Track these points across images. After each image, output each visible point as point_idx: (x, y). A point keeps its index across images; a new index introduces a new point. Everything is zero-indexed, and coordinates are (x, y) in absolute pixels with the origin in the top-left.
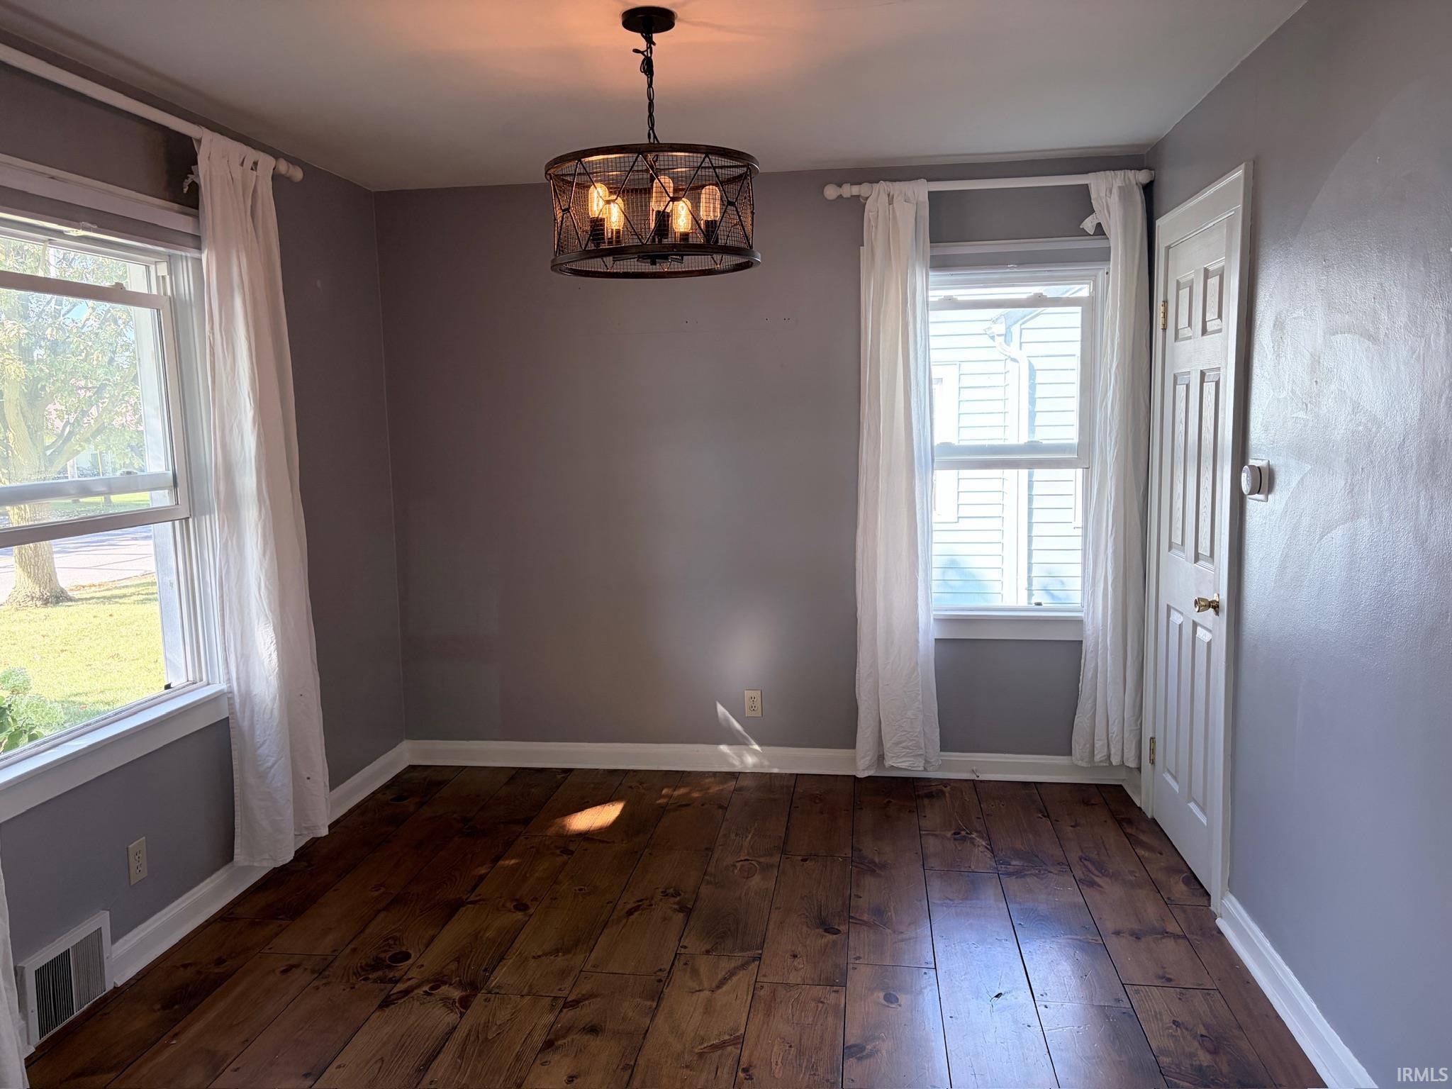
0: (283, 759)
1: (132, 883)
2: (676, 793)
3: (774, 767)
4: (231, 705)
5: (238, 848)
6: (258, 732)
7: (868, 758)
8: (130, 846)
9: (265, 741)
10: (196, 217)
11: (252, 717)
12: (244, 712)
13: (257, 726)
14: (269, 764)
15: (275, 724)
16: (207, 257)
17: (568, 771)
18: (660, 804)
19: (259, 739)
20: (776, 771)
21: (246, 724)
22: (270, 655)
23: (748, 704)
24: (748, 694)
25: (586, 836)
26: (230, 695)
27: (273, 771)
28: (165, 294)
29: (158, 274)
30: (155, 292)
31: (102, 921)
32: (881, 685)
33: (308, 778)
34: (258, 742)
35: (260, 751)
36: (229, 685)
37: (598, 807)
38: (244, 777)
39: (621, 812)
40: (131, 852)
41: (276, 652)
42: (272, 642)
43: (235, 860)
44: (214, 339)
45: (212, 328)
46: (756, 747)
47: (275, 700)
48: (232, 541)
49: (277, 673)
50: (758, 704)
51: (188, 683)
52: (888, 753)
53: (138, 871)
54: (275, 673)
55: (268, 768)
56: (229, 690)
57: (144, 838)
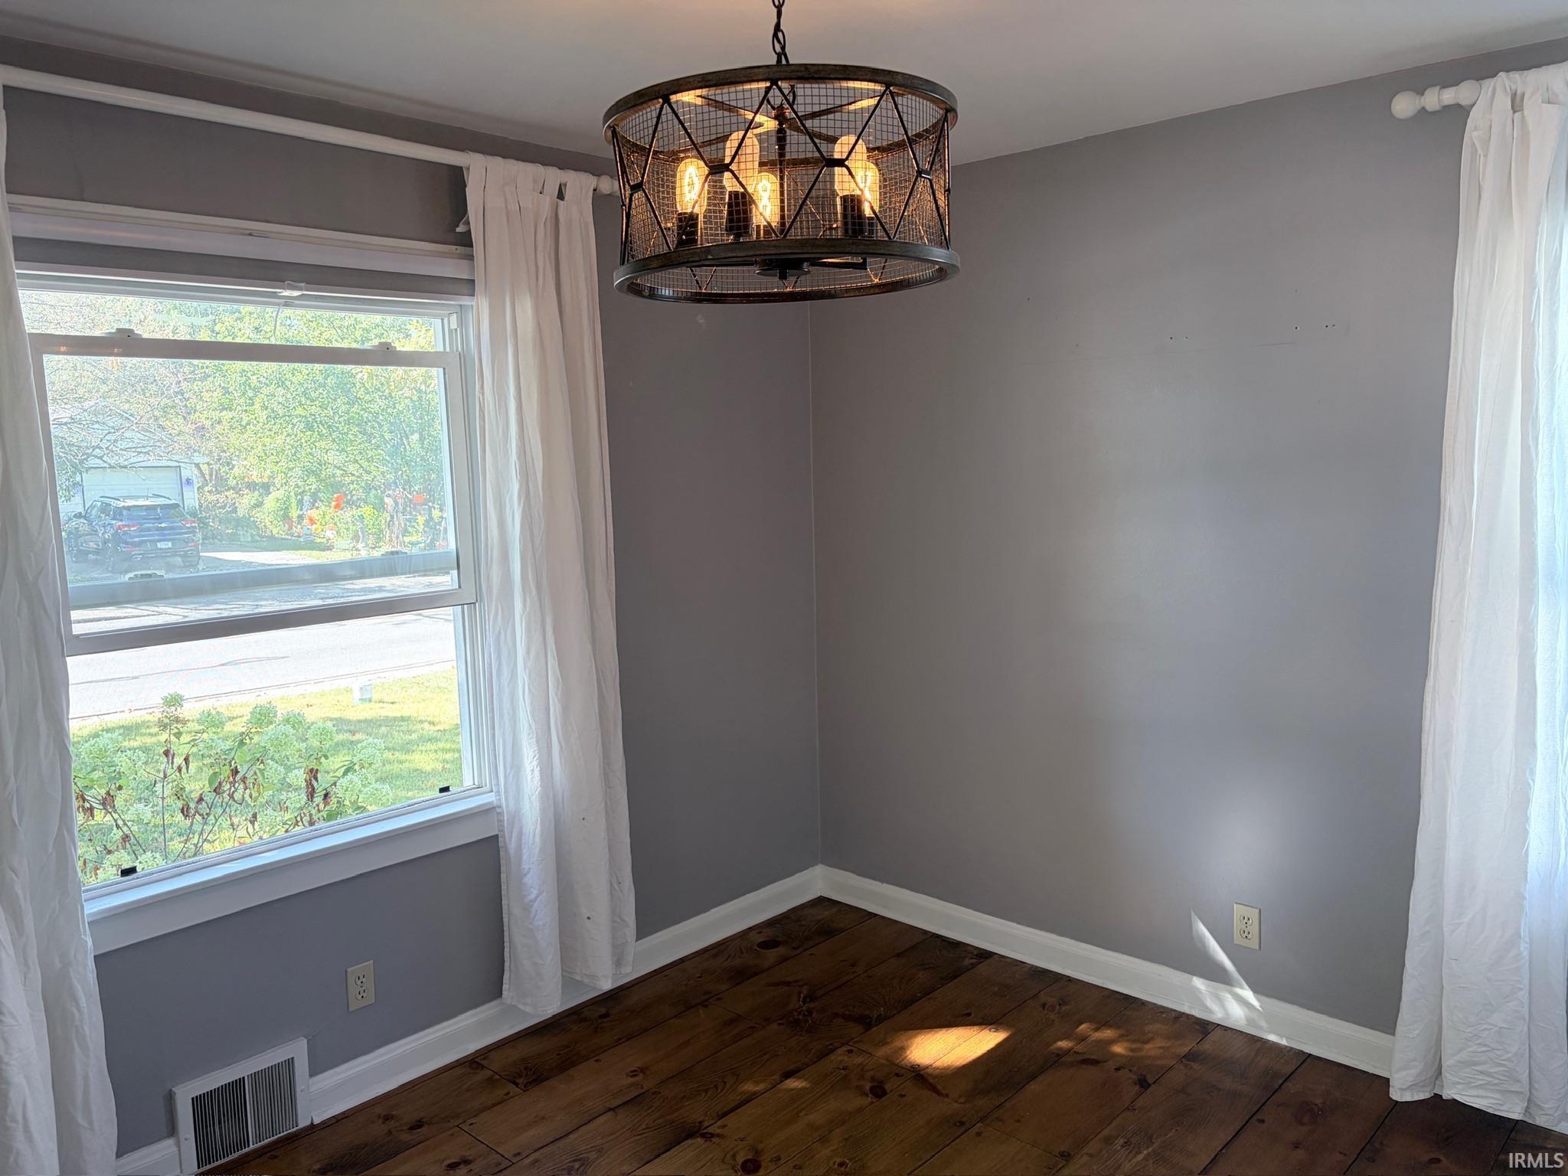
0: (544, 894)
1: (351, 1009)
2: (1098, 1035)
3: (1271, 1032)
4: (501, 821)
5: (506, 983)
6: (524, 858)
7: (1413, 1072)
8: (349, 970)
9: (530, 869)
10: (470, 257)
11: (520, 839)
12: (512, 833)
13: (524, 851)
14: (532, 897)
15: (536, 853)
16: (480, 305)
17: (985, 955)
18: (1060, 1049)
19: (525, 866)
20: (1272, 1038)
21: (512, 846)
22: (533, 770)
23: (1237, 925)
24: (1239, 910)
25: (920, 1076)
26: (498, 810)
27: (536, 905)
28: (457, 350)
29: (451, 328)
30: (448, 350)
31: (298, 1050)
32: (1445, 958)
33: (589, 918)
34: (524, 869)
35: (526, 880)
36: (498, 797)
37: (976, 1028)
38: (511, 907)
39: (997, 1045)
40: (351, 979)
41: (539, 768)
42: (535, 756)
43: (503, 996)
44: (483, 399)
45: (482, 387)
46: (1248, 994)
47: (537, 824)
48: (505, 632)
49: (539, 793)
50: (1254, 929)
51: (474, 786)
52: (1448, 1075)
53: (360, 996)
54: (537, 793)
55: (531, 901)
56: (499, 803)
57: (372, 961)
